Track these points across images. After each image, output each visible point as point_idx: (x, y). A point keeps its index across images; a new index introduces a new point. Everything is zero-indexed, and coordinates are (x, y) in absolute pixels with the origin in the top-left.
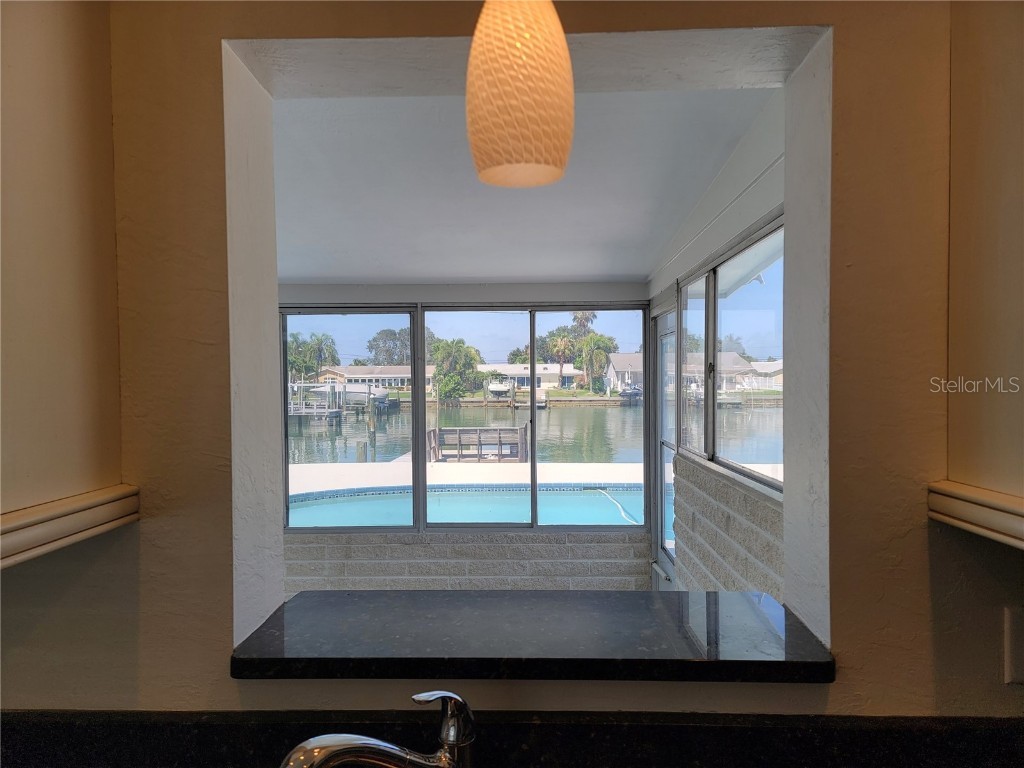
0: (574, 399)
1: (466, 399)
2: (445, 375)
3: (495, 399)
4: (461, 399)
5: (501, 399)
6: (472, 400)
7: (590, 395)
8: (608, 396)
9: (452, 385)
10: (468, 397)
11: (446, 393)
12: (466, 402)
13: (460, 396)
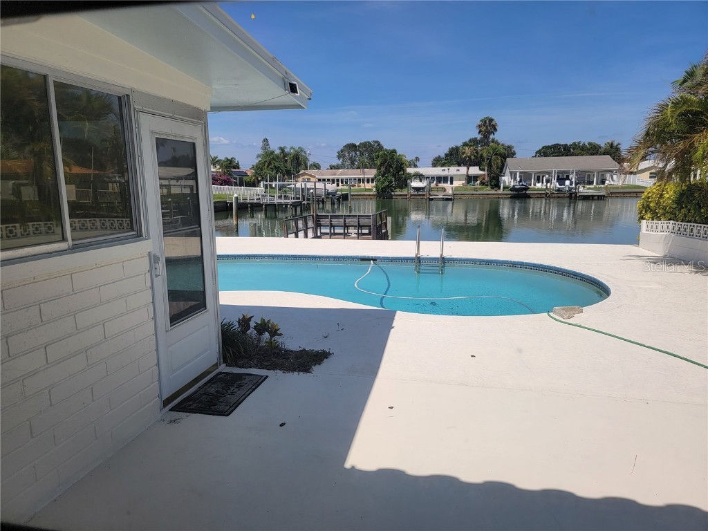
0: (475, 192)
1: (396, 193)
2: (383, 176)
3: (416, 193)
4: (393, 193)
5: (420, 193)
6: (401, 193)
7: (488, 190)
8: (501, 191)
9: (386, 183)
10: (398, 192)
11: (382, 189)
12: (397, 195)
13: (393, 191)
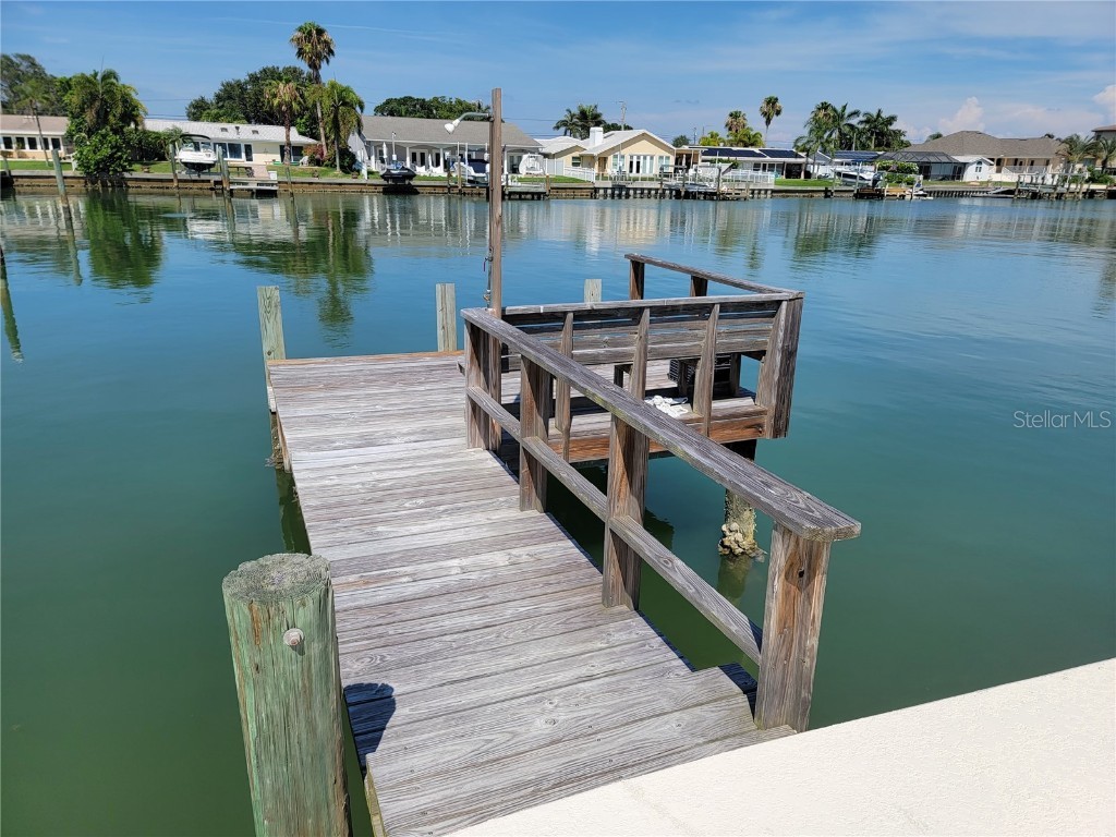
1: (135, 175)
2: (90, 133)
3: (195, 177)
4: (127, 175)
5: (203, 177)
6: (148, 176)
8: (364, 178)
9: (106, 151)
10: (139, 172)
11: (97, 163)
12: (137, 180)
13: (125, 170)
